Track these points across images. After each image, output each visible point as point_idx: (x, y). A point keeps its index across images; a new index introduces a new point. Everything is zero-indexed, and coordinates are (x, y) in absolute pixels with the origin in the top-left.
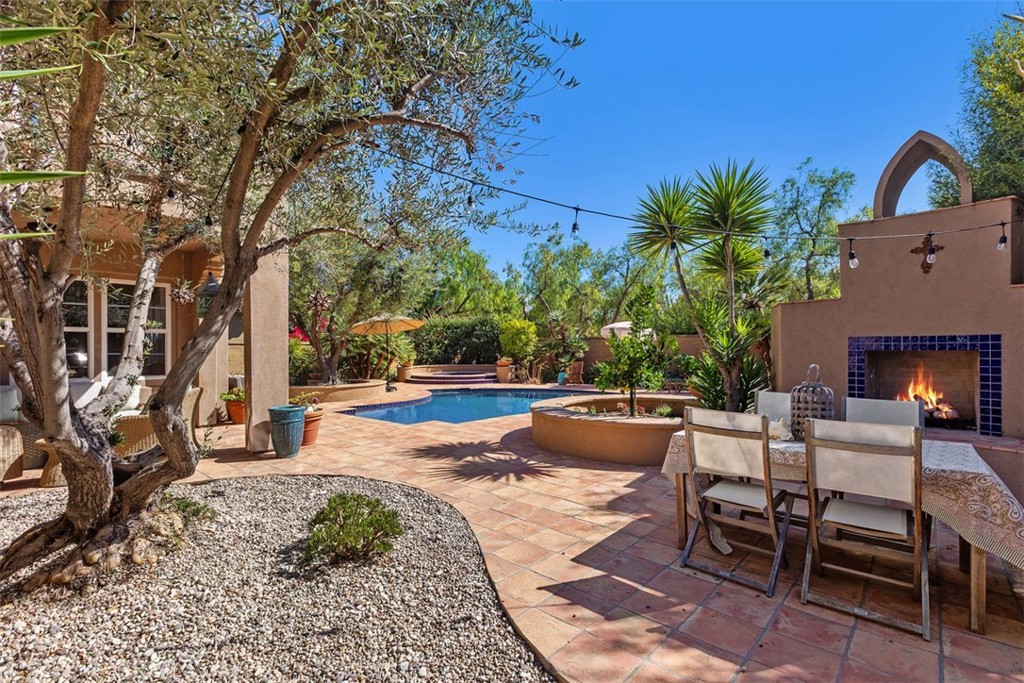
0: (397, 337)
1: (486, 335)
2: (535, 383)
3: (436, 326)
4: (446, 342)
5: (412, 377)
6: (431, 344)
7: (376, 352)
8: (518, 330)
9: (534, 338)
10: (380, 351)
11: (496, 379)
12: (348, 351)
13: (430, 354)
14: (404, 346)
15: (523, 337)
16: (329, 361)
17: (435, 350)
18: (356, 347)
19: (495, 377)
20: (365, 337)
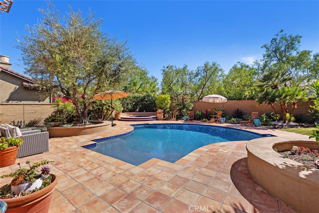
0: (115, 101)
1: (150, 101)
2: (174, 120)
3: (130, 97)
4: (134, 103)
5: (121, 118)
6: (128, 104)
7: (106, 108)
8: (164, 98)
9: (170, 101)
10: (108, 107)
11: (157, 119)
12: (93, 107)
13: (127, 108)
14: (118, 105)
15: (166, 101)
16: (83, 113)
17: (130, 107)
18: (97, 106)
19: (156, 118)
20: (101, 101)
